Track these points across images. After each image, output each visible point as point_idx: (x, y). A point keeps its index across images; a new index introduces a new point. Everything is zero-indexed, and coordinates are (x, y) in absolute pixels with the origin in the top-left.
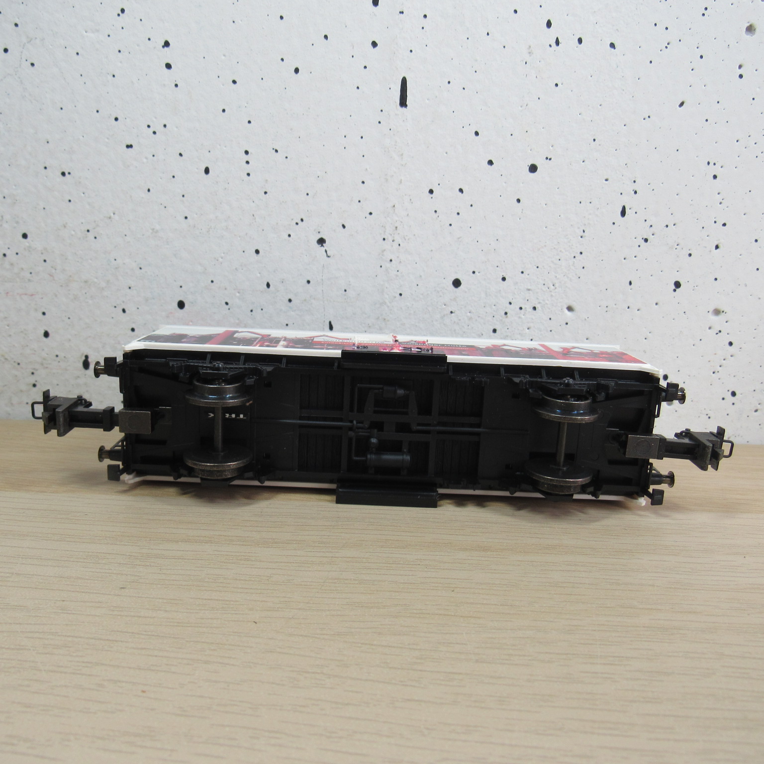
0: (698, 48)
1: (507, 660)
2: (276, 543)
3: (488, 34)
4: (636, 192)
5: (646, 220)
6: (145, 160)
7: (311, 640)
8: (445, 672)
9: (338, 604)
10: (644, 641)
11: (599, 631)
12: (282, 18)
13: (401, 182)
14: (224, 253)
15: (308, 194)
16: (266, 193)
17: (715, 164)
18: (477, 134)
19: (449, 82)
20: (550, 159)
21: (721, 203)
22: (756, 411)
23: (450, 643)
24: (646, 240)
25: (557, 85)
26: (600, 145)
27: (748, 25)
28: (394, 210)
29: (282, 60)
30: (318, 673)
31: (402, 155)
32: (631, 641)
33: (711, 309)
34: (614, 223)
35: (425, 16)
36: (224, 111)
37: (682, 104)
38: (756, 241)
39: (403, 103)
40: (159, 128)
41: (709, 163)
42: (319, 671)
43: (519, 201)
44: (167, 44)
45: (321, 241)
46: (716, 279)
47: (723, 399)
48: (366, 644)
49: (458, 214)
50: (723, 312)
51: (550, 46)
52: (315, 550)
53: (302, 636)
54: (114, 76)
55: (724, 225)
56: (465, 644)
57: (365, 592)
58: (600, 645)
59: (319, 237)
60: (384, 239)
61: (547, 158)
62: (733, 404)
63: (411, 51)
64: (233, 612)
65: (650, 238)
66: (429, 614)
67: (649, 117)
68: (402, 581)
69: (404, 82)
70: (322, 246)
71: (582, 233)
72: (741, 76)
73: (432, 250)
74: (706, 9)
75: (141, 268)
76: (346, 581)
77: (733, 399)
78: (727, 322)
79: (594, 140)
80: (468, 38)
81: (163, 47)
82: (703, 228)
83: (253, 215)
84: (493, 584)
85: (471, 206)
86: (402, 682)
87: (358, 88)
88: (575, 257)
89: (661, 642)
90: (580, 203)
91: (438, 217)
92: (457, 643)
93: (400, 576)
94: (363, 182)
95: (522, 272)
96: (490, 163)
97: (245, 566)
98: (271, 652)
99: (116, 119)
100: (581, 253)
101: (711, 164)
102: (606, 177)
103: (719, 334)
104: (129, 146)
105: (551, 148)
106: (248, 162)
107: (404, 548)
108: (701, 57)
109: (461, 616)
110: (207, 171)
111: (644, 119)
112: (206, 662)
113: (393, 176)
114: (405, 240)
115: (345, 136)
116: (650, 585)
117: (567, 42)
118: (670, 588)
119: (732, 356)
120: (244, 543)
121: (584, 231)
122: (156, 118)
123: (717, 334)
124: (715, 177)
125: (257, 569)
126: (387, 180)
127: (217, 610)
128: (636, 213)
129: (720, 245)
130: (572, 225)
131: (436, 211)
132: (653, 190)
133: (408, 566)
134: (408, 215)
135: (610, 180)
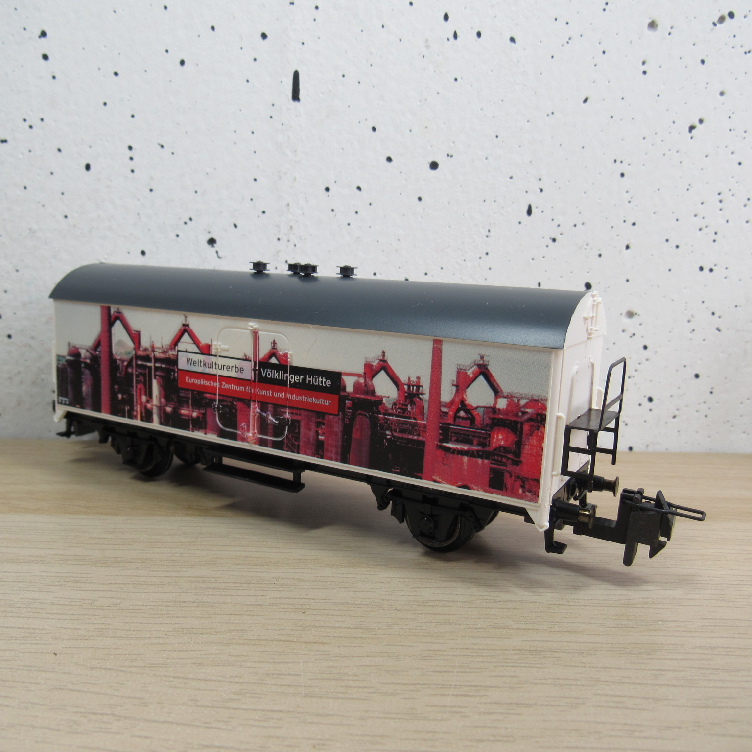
0: (600, 43)
1: (342, 693)
2: (118, 562)
3: (383, 27)
4: (542, 191)
5: (553, 220)
6: (21, 156)
7: (115, 674)
8: (263, 710)
9: (163, 631)
10: (510, 666)
11: (460, 656)
12: (166, 8)
13: (295, 179)
14: (108, 255)
15: (196, 192)
16: (151, 190)
17: (621, 162)
18: (374, 129)
19: (343, 76)
20: (452, 156)
21: (629, 202)
22: (674, 417)
23: (281, 674)
24: (554, 240)
25: (456, 80)
26: (503, 141)
27: (650, 21)
28: (289, 208)
29: (167, 51)
30: (107, 714)
31: (296, 151)
32: (495, 667)
33: (624, 312)
34: (520, 223)
35: (317, 8)
36: (105, 104)
37: (586, 100)
38: (667, 241)
39: (296, 96)
40: (36, 122)
41: (615, 161)
42: (109, 712)
43: (420, 199)
44: (43, 34)
45: (212, 242)
46: (627, 280)
47: (640, 405)
48: (179, 678)
49: (357, 213)
50: (636, 314)
51: (448, 39)
52: (159, 570)
53: (105, 669)
55: (634, 224)
56: (297, 675)
57: (200, 616)
58: (457, 672)
59: (209, 237)
60: (279, 239)
61: (448, 155)
62: (650, 410)
63: (303, 43)
64: (34, 642)
65: (558, 238)
66: (267, 640)
67: (553, 113)
68: (249, 603)
69: (296, 76)
70: (213, 246)
71: (487, 233)
72: (645, 73)
73: (330, 251)
74: (607, 4)
75: (17, 271)
76: (183, 604)
77: (650, 405)
78: (640, 324)
79: (497, 136)
80: (362, 31)
81: (40, 37)
82: (612, 227)
83: (138, 214)
84: (352, 604)
85: (370, 204)
86: (207, 723)
87: (248, 81)
88: (480, 258)
89: (530, 667)
90: (484, 201)
91: (336, 215)
92: (289, 675)
93: (248, 597)
94: (255, 180)
95: (426, 274)
96: (389, 159)
97: (70, 588)
98: (61, 689)
100: (487, 254)
101: (618, 162)
102: (510, 175)
103: (633, 337)
104: (4, 141)
105: (452, 144)
106: (131, 158)
107: (263, 566)
108: (604, 52)
109: (304, 642)
110: (88, 167)
111: (548, 115)
113: (286, 173)
114: (301, 240)
115: (235, 132)
116: (531, 602)
117: (467, 35)
118: (554, 605)
119: (647, 360)
120: (81, 563)
121: (489, 231)
122: (32, 111)
123: (631, 337)
124: (622, 175)
125: (83, 592)
126: (280, 177)
127: (15, 640)
128: (543, 212)
129: (631, 246)
130: (476, 225)
131: (333, 210)
132: (560, 188)
133: (261, 585)
134: (303, 214)
135: (514, 177)
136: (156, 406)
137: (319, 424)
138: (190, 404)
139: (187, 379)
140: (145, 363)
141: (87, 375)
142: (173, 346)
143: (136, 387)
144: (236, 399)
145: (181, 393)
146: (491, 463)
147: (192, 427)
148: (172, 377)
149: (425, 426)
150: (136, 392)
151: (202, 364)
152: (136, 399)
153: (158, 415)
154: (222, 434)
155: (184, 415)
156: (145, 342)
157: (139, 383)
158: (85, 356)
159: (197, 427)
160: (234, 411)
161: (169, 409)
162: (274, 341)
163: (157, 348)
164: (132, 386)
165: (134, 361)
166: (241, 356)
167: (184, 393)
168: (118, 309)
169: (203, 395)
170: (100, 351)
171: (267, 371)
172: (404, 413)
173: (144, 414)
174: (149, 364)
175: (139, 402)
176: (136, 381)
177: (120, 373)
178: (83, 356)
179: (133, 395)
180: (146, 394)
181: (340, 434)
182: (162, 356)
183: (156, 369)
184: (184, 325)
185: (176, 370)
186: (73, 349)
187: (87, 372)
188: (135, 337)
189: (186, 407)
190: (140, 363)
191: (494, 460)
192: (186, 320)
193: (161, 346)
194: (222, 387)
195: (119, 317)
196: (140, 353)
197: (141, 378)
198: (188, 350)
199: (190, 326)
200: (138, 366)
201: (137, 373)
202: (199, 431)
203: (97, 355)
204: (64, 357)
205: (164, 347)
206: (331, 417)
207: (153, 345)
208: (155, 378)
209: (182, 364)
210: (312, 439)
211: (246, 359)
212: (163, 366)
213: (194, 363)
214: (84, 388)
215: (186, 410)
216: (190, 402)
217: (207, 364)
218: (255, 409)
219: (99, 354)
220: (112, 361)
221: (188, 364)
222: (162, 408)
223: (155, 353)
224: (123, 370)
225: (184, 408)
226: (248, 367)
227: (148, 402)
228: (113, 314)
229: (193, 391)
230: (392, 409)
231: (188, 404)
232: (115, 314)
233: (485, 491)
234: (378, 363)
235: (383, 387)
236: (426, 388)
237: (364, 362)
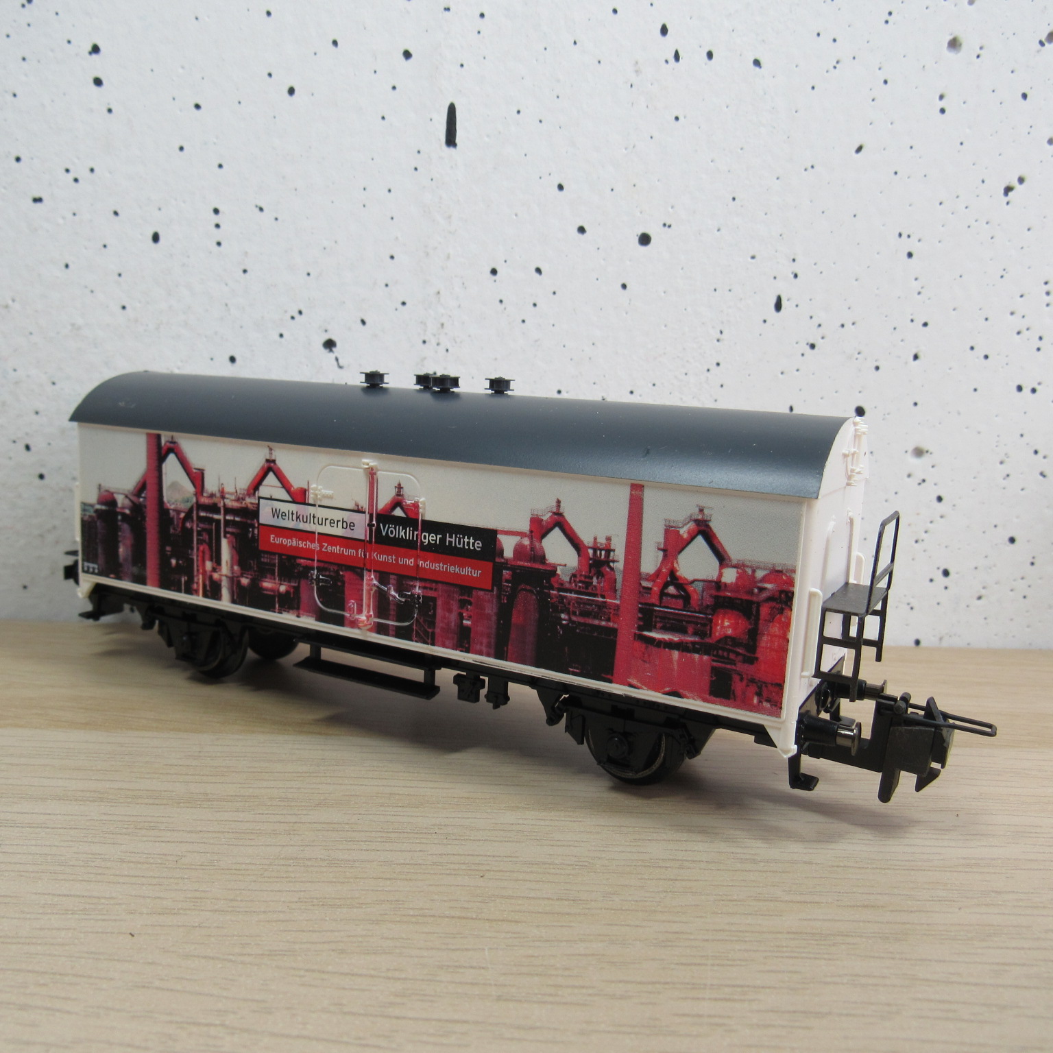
0: (880, 69)
1: (551, 995)
2: (209, 800)
3: (575, 43)
4: (796, 276)
5: (811, 317)
6: (61, 221)
7: (220, 966)
8: (440, 1020)
9: (284, 902)
10: (787, 957)
11: (713, 940)
12: (269, 13)
13: (448, 257)
14: (182, 361)
15: (309, 274)
16: (245, 271)
17: (909, 236)
18: (561, 187)
19: (519, 112)
20: (670, 226)
21: (919, 293)
22: (979, 598)
23: (460, 967)
24: (813, 346)
25: (677, 118)
26: (742, 206)
27: (951, 37)
28: (439, 298)
29: (270, 75)
30: (216, 1025)
31: (450, 217)
32: (765, 958)
33: (910, 448)
34: (765, 321)
35: (482, 15)
36: (181, 149)
37: (859, 149)
38: (972, 348)
39: (451, 140)
40: (83, 174)
41: (900, 235)
42: (218, 1022)
43: (624, 286)
44: (95, 49)
45: (330, 344)
46: (916, 404)
47: (931, 580)
48: (313, 971)
49: (535, 305)
50: (927, 452)
51: (667, 62)
52: (270, 812)
53: (205, 957)
54: (15, 95)
55: (925, 324)
56: (483, 968)
57: (334, 880)
58: (713, 965)
59: (326, 337)
60: (424, 342)
61: (665, 225)
62: (946, 588)
63: (462, 65)
64: (100, 917)
65: (819, 343)
66: (434, 916)
67: (812, 167)
68: (402, 861)
69: (452, 111)
70: (331, 351)
71: (718, 335)
72: (943, 111)
73: (496, 359)
74: (890, 14)
75: (54, 383)
76: (309, 863)
77: (946, 581)
78: (933, 467)
79: (734, 199)
80: (546, 49)
81: (90, 53)
82: (895, 329)
83: (226, 305)
84: (550, 864)
85: (554, 293)
86: (360, 1038)
87: (383, 118)
88: (708, 370)
89: (815, 958)
90: (715, 290)
91: (505, 309)
92: (471, 967)
93: (400, 853)
94: (392, 257)
95: (632, 392)
96: (582, 230)
97: (145, 839)
98: (144, 987)
99: (18, 159)
101: (905, 236)
102: (752, 254)
103: (923, 485)
104: (37, 200)
105: (670, 210)
106: (218, 226)
107: (417, 807)
108: (886, 82)
109: (487, 920)
110: (156, 238)
111: (806, 170)
112: (23, 1007)
113: (436, 248)
114: (456, 342)
115: (364, 189)
116: (805, 863)
117: (693, 57)
118: (838, 867)
119: (942, 517)
120: (156, 801)
121: (721, 332)
122: (78, 158)
123: (920, 484)
124: (910, 255)
125: (163, 844)
126: (427, 254)
127: (72, 914)
128: (797, 306)
129: (921, 355)
130: (703, 323)
131: (501, 301)
132: (821, 273)
133: (417, 836)
134: (459, 306)
135: (757, 257)
136: (226, 576)
137: (463, 604)
138: (276, 574)
139: (272, 539)
140: (211, 515)
141: (125, 532)
142: (252, 491)
143: (198, 549)
144: (343, 568)
145: (264, 557)
146: (713, 660)
147: (279, 606)
148: (250, 535)
149: (617, 607)
150: (197, 556)
151: (295, 517)
152: (197, 566)
153: (228, 589)
154: (322, 617)
155: (267, 589)
156: (211, 485)
157: (201, 544)
158: (123, 504)
159: (286, 607)
160: (339, 584)
161: (245, 581)
162: (399, 485)
163: (228, 493)
164: (192, 549)
165: (195, 512)
166: (351, 506)
167: (267, 558)
168: (172, 437)
169: (295, 561)
170: (144, 498)
171: (389, 527)
172: (587, 588)
173: (208, 588)
174: (216, 517)
175: (201, 571)
176: (198, 540)
177: (174, 529)
178: (120, 505)
179: (193, 560)
180: (211, 560)
181: (494, 618)
182: (236, 505)
183: (227, 523)
184: (268, 461)
185: (256, 525)
186: (106, 493)
187: (125, 527)
188: (197, 478)
189: (271, 579)
190: (202, 514)
191: (717, 656)
192: (271, 454)
193: (234, 491)
194: (323, 550)
195: (174, 449)
196: (204, 500)
197: (205, 536)
198: (273, 497)
199: (277, 462)
200: (200, 519)
201: (199, 529)
202: (288, 612)
203: (140, 503)
204: (92, 506)
205: (238, 492)
206: (481, 593)
207: (223, 489)
208: (225, 537)
209: (265, 517)
210: (453, 624)
211: (359, 511)
212: (237, 519)
213: (282, 516)
214: (121, 550)
215: (269, 582)
216: (276, 571)
217: (301, 517)
218: (370, 580)
219: (144, 501)
220: (163, 512)
221: (274, 516)
222: (235, 579)
223: (225, 500)
224: (178, 525)
225: (267, 580)
226: (361, 521)
227: (214, 570)
228: (165, 444)
229: (280, 555)
230: (570, 582)
231: (273, 574)
232: (168, 444)
233: (705, 700)
234: (551, 517)
235: (558, 551)
236: (619, 553)
237: (531, 516)
